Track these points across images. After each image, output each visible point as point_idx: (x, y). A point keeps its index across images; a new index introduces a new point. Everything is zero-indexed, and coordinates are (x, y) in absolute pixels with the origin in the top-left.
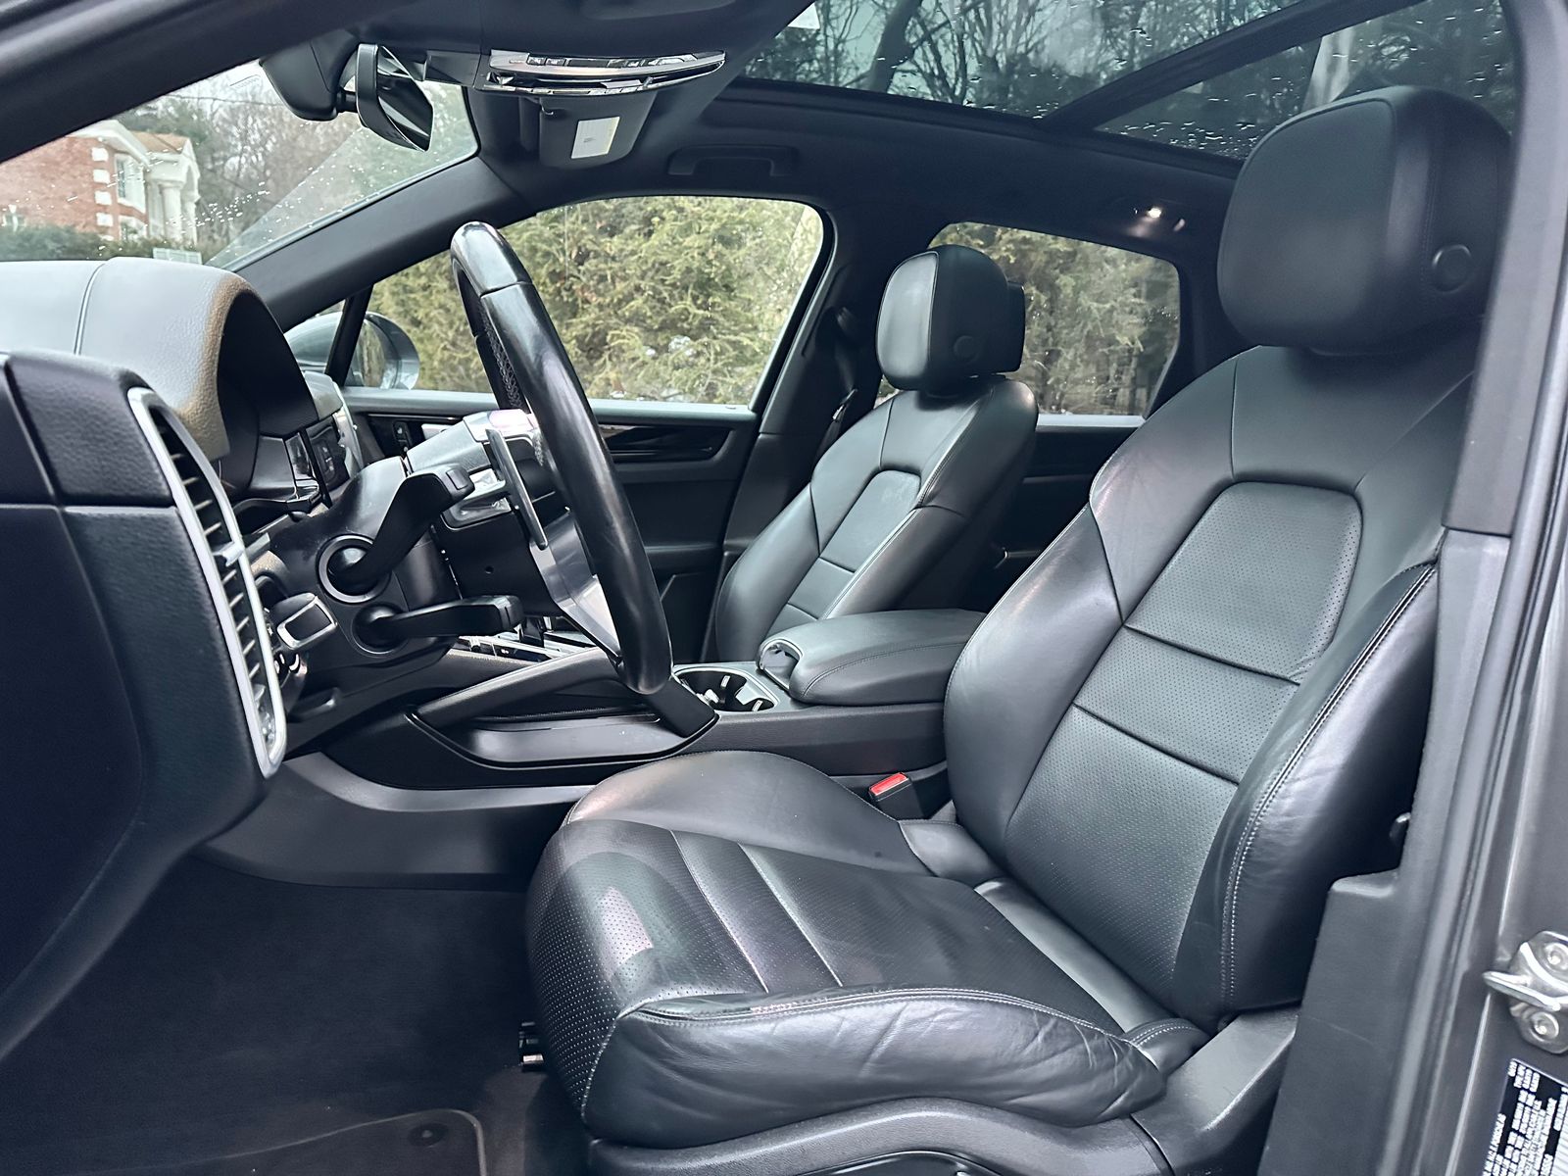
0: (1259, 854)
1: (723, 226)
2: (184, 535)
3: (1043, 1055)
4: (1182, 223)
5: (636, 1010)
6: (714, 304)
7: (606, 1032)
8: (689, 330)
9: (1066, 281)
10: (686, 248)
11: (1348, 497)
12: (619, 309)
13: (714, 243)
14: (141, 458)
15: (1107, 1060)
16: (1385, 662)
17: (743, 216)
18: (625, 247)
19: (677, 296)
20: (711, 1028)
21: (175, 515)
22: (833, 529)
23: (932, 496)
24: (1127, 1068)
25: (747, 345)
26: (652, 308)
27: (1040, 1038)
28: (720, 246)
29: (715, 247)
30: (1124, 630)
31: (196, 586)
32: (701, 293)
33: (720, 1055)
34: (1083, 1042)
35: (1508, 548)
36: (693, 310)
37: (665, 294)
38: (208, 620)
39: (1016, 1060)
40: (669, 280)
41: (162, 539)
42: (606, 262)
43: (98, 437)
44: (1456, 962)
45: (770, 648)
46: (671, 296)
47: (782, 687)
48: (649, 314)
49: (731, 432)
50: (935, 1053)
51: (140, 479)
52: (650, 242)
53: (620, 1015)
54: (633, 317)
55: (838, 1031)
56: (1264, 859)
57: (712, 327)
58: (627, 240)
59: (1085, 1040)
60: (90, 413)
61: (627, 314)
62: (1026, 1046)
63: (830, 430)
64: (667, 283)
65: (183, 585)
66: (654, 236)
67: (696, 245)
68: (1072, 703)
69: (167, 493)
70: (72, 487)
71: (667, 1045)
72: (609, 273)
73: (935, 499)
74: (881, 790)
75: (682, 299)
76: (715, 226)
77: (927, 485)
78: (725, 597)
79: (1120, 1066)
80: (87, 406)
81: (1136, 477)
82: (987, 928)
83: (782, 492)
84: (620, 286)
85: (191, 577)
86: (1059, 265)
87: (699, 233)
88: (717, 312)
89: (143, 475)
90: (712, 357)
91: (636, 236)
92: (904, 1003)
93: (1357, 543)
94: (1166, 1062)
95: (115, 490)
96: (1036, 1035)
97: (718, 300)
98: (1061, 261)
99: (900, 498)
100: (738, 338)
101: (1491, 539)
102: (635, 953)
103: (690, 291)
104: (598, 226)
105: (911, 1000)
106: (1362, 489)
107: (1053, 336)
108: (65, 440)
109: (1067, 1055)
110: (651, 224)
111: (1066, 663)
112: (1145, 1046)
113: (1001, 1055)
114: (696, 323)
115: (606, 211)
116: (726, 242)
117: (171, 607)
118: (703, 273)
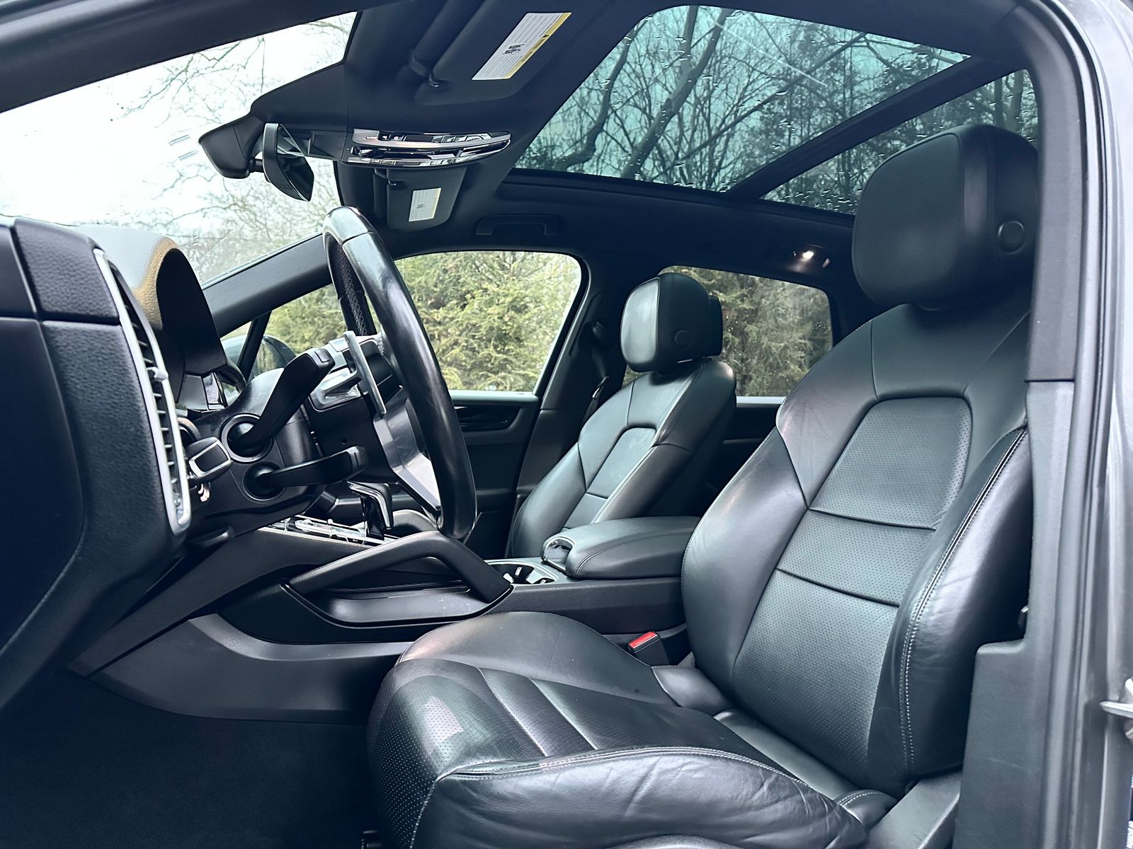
0: (921, 643)
1: (514, 300)
2: (126, 345)
3: (769, 801)
4: (827, 261)
5: (451, 774)
6: (509, 350)
7: (427, 792)
8: (492, 369)
9: (751, 329)
10: (489, 314)
11: (961, 400)
12: (443, 356)
13: (508, 311)
14: (100, 289)
15: (819, 809)
16: (998, 497)
17: (527, 292)
18: (447, 315)
19: (483, 346)
20: (508, 779)
21: (121, 331)
22: (595, 472)
23: (664, 438)
24: (836, 817)
25: (532, 377)
26: (467, 355)
27: (765, 787)
28: (513, 312)
29: (509, 313)
30: (809, 512)
31: (132, 382)
32: (500, 343)
33: (516, 799)
34: (799, 793)
35: (1073, 388)
36: (495, 354)
37: (476, 345)
38: (139, 407)
39: (748, 803)
40: (478, 335)
41: (111, 347)
42: (434, 326)
43: (71, 273)
44: (1078, 695)
45: (551, 545)
46: (479, 346)
47: (560, 570)
48: (464, 358)
49: (521, 410)
50: (684, 796)
51: (98, 304)
52: (464, 311)
53: (438, 778)
54: (453, 362)
55: (608, 778)
56: (926, 647)
57: (508, 365)
58: (448, 310)
59: (801, 792)
60: (67, 258)
61: (449, 359)
62: (754, 794)
63: (591, 405)
64: (476, 337)
65: (123, 381)
66: (467, 307)
67: (496, 312)
68: (775, 568)
69: (116, 315)
70: (48, 307)
71: (474, 795)
72: (436, 333)
73: (667, 440)
74: (637, 644)
75: (487, 347)
76: (509, 299)
77: (660, 431)
78: (518, 525)
79: (830, 816)
80: (65, 252)
81: (808, 405)
82: (722, 738)
83: (558, 451)
84: (444, 341)
85: (129, 375)
86: (747, 318)
87: (498, 305)
88: (511, 355)
89: (100, 301)
90: (508, 386)
91: (455, 307)
92: (658, 758)
93: (969, 429)
94: (867, 817)
95: (80, 310)
96: (762, 785)
97: (511, 347)
98: (747, 316)
99: (642, 445)
100: (526, 372)
101: (1061, 384)
102: (450, 735)
103: (492, 342)
104: (429, 302)
105: (663, 755)
106: (968, 393)
107: (745, 365)
108: (47, 274)
109: (788, 802)
110: (466, 300)
111: (771, 539)
112: (850, 806)
113: (736, 799)
114: (496, 363)
115: (435, 292)
116: (519, 311)
117: (113, 396)
118: (501, 330)
